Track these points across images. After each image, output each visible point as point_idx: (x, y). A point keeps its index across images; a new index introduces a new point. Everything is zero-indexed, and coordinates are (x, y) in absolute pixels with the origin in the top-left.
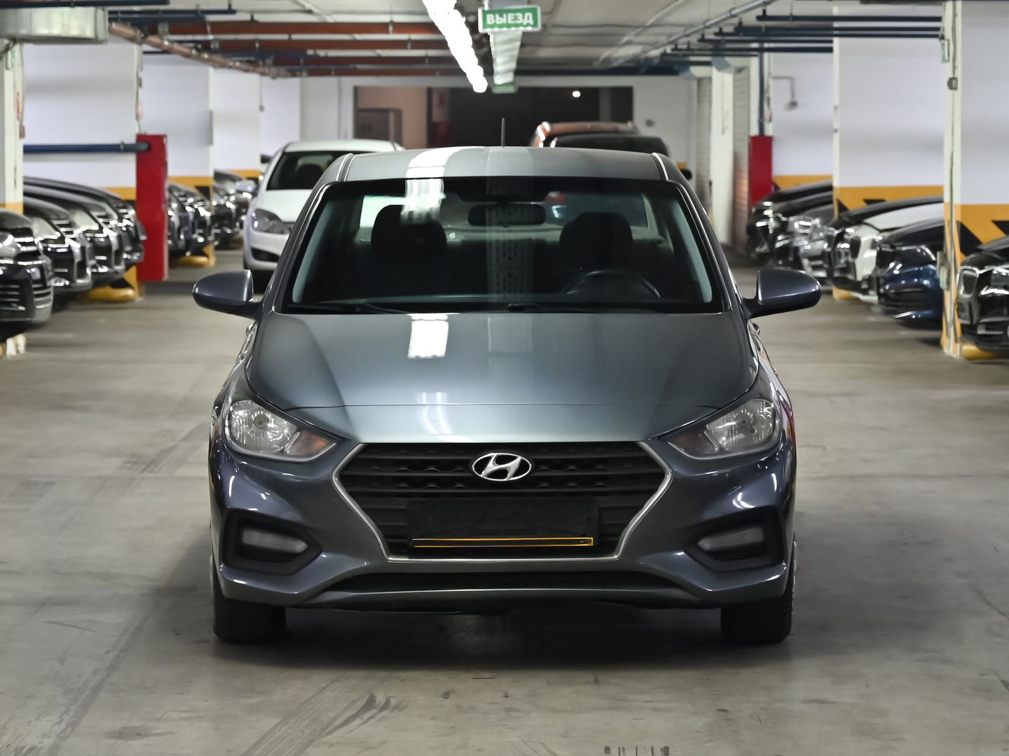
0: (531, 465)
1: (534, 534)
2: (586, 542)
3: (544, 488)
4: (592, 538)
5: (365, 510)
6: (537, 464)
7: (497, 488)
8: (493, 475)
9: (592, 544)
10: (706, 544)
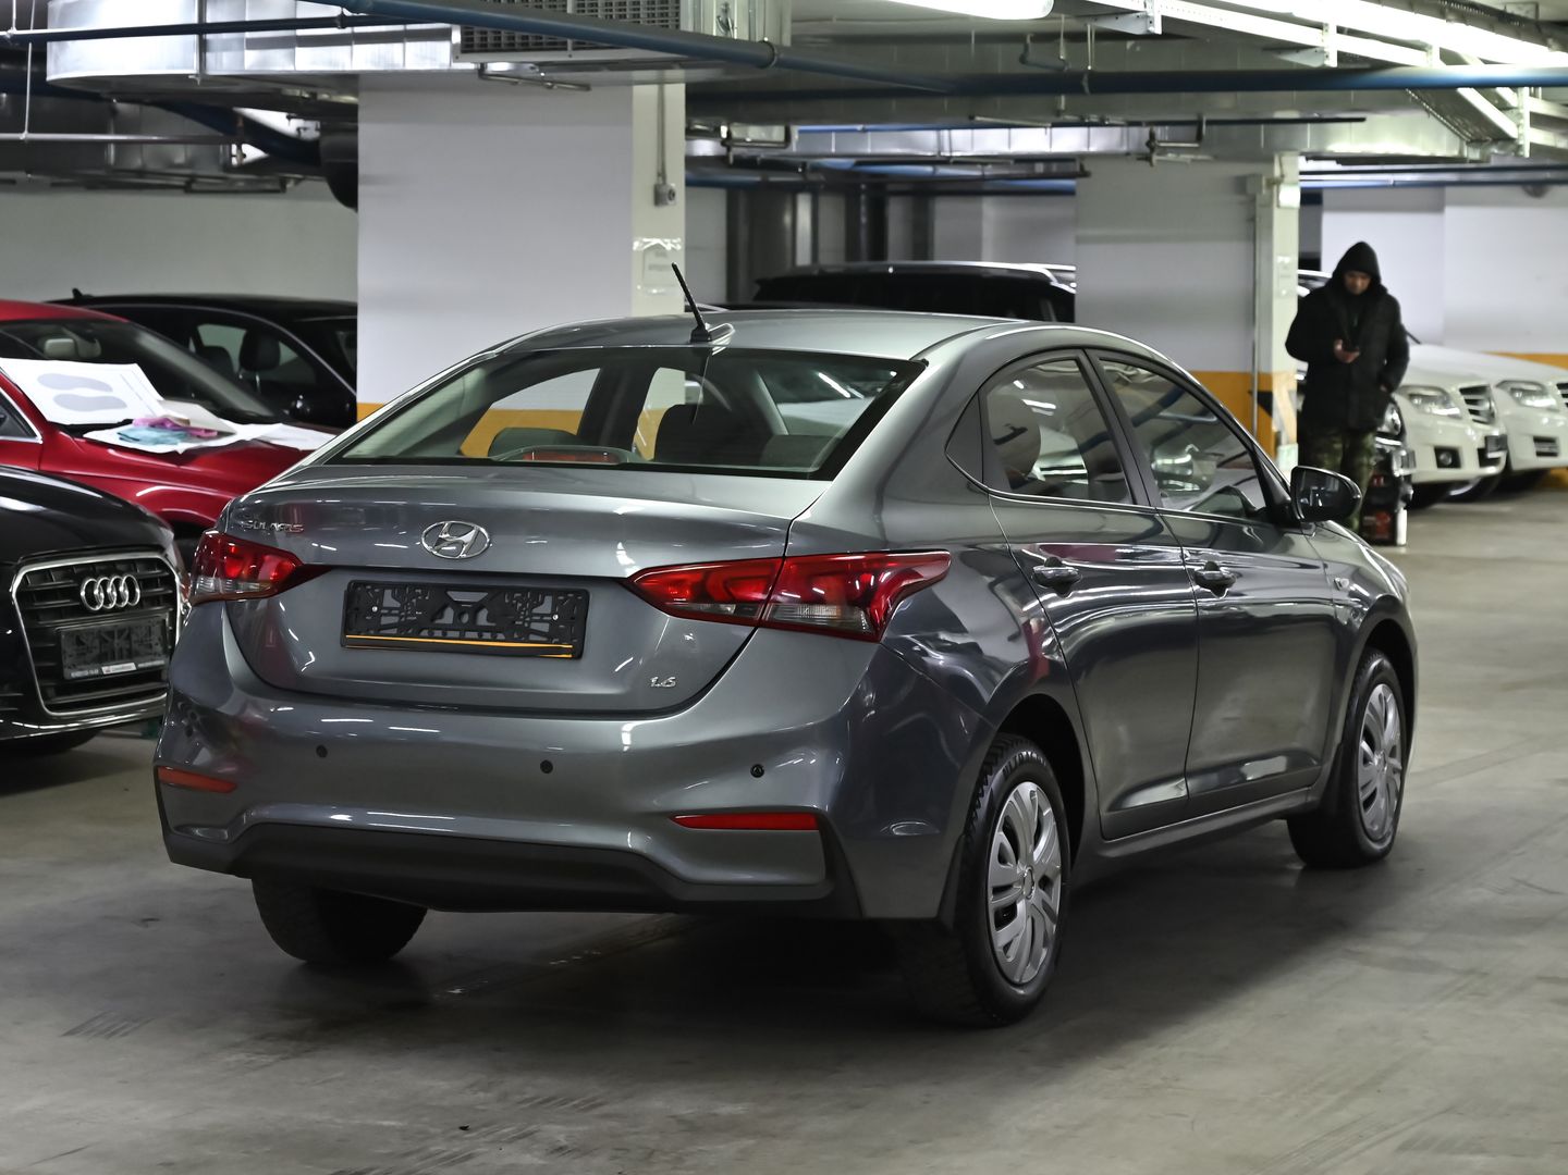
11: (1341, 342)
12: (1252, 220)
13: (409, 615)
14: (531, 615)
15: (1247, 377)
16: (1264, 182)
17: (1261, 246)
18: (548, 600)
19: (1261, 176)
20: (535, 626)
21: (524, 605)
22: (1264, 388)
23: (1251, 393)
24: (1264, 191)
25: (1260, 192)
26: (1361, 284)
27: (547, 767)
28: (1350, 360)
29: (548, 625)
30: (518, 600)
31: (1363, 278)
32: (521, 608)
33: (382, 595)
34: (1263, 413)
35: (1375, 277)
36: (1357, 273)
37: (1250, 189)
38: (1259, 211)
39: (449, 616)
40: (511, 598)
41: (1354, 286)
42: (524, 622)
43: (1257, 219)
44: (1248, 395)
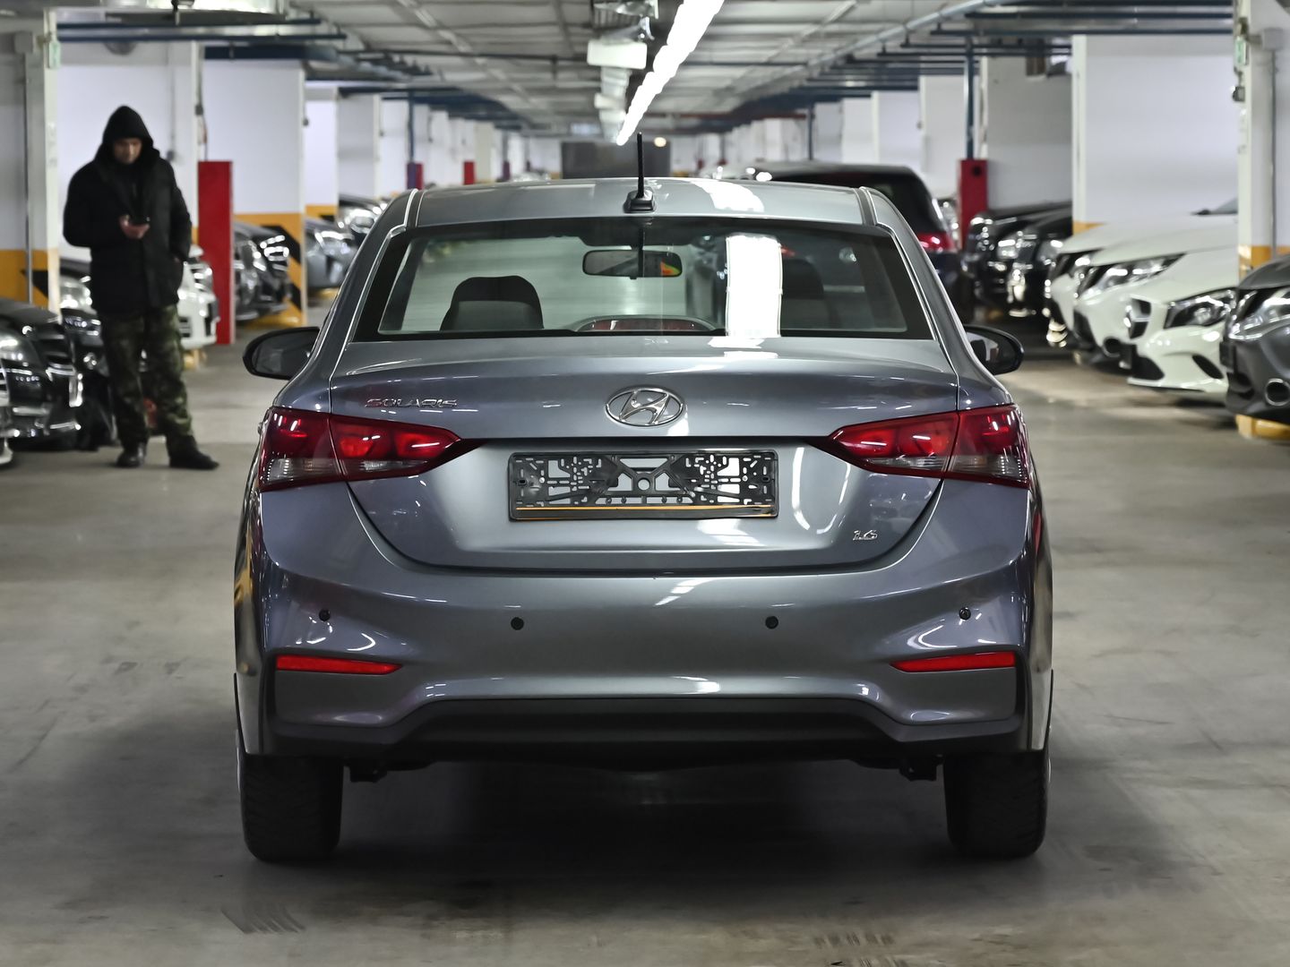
11: (127, 217)
12: (21, 81)
13: (581, 485)
14: (717, 478)
15: (22, 255)
16: (35, 41)
17: (33, 111)
18: (734, 463)
19: (31, 34)
20: (723, 488)
21: (709, 469)
22: (40, 267)
23: (24, 272)
24: (36, 50)
25: (31, 50)
26: (133, 150)
27: (772, 622)
28: (141, 235)
29: (738, 486)
30: (700, 463)
31: (135, 144)
32: (705, 472)
33: (545, 467)
34: (40, 295)
35: (147, 141)
36: (129, 141)
37: (19, 47)
38: (30, 73)
39: (625, 483)
40: (692, 462)
41: (127, 154)
42: (710, 484)
43: (28, 81)
44: (21, 275)
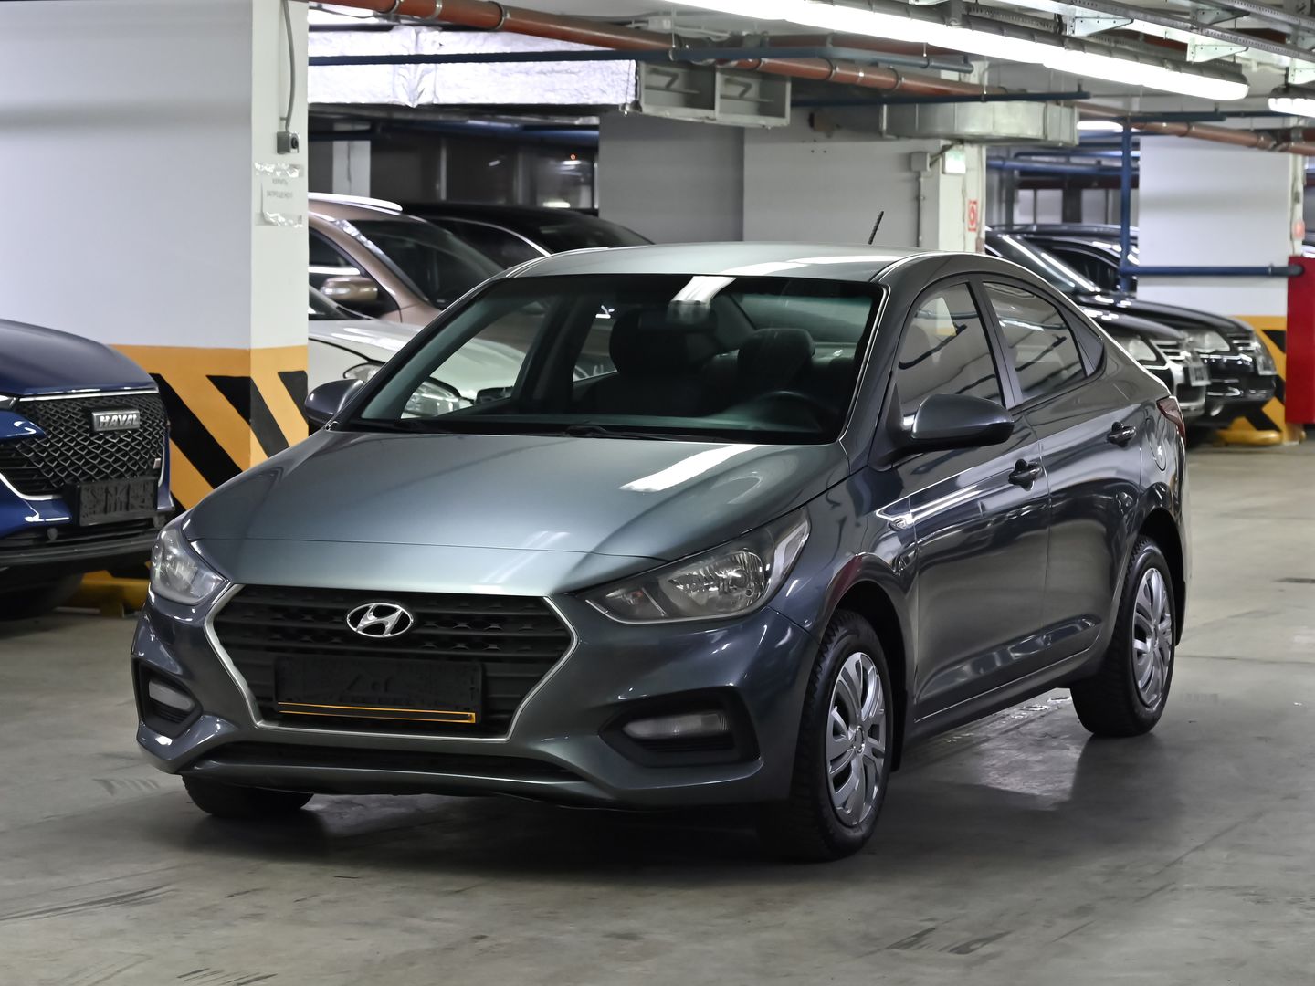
0: (412, 620)
1: (409, 705)
2: (465, 717)
3: (430, 649)
4: (474, 714)
5: (236, 664)
6: (421, 619)
7: (373, 646)
8: (368, 629)
9: (474, 722)
10: (641, 729)
